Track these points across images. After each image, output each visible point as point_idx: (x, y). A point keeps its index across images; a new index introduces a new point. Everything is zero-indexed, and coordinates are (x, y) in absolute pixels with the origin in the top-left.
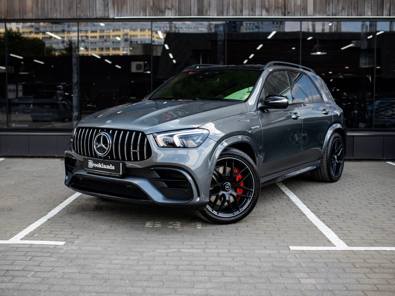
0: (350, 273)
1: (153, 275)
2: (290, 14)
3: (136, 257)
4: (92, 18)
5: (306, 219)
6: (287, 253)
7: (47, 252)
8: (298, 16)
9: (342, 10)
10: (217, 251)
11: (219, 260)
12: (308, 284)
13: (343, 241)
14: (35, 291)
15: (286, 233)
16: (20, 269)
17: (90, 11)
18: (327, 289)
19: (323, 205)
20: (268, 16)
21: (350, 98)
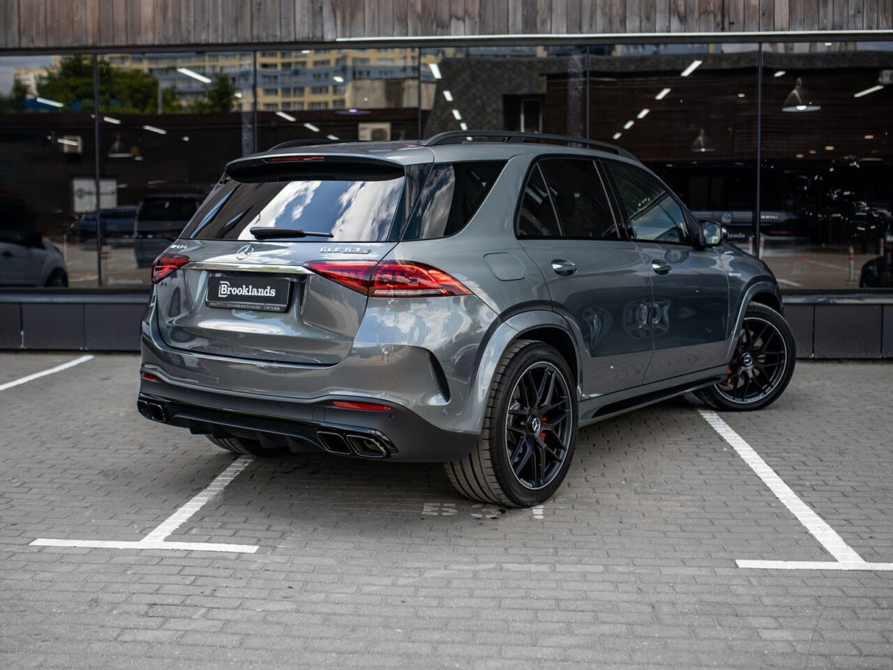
0: (867, 619)
1: (450, 618)
2: (734, 26)
3: (410, 580)
4: (286, 40)
5: (771, 500)
6: (731, 574)
7: (224, 568)
8: (753, 31)
9: (854, 16)
10: (580, 568)
11: (585, 588)
12: (776, 641)
13: (855, 551)
14: (214, 648)
15: (729, 531)
16: (175, 603)
17: (281, 26)
18: (817, 653)
19: (811, 468)
20: (685, 32)
21: (875, 215)
